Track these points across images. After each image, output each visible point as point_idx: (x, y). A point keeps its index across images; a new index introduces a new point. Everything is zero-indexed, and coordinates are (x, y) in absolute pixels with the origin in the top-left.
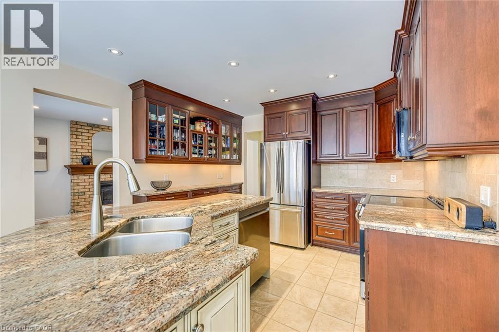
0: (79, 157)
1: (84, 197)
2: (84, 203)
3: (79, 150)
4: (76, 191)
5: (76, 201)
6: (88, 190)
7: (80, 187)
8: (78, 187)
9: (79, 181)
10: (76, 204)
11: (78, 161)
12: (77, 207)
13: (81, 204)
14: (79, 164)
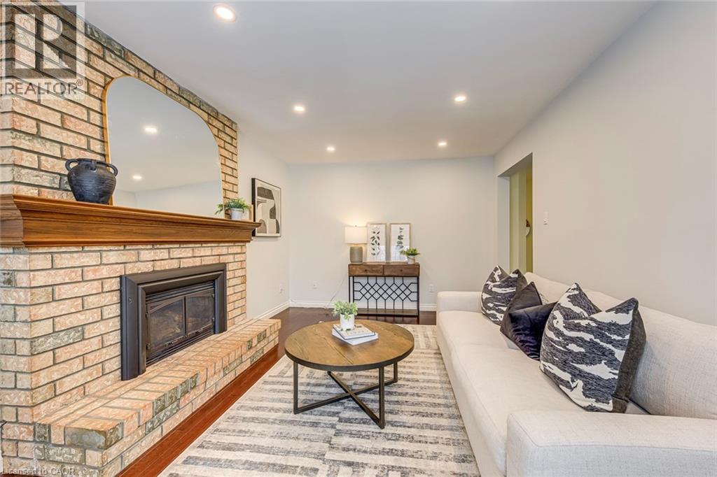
0: (47, 163)
1: (80, 348)
2: (79, 379)
3: (47, 131)
4: (46, 327)
5: (43, 378)
6: (97, 317)
7: (65, 307)
8: (53, 309)
9: (58, 277)
10: (45, 392)
11: (45, 180)
12: (52, 405)
13: (68, 384)
14: (47, 194)
